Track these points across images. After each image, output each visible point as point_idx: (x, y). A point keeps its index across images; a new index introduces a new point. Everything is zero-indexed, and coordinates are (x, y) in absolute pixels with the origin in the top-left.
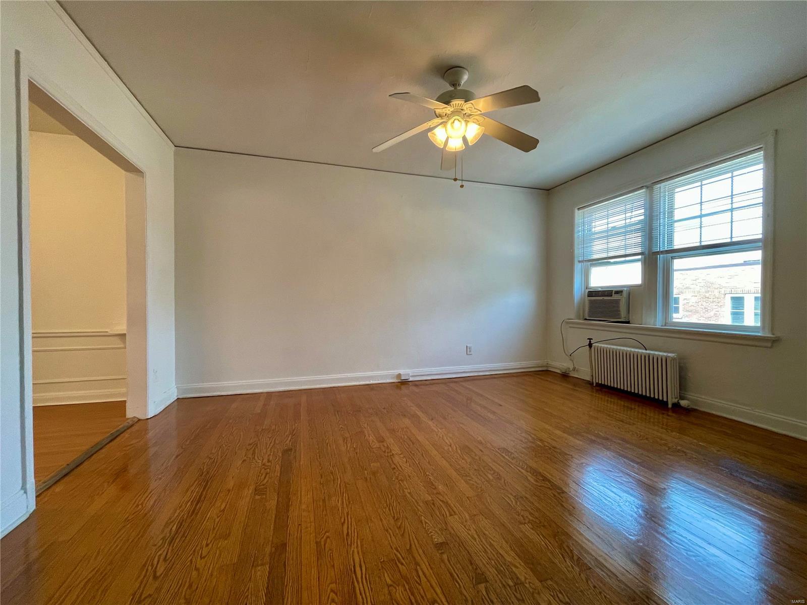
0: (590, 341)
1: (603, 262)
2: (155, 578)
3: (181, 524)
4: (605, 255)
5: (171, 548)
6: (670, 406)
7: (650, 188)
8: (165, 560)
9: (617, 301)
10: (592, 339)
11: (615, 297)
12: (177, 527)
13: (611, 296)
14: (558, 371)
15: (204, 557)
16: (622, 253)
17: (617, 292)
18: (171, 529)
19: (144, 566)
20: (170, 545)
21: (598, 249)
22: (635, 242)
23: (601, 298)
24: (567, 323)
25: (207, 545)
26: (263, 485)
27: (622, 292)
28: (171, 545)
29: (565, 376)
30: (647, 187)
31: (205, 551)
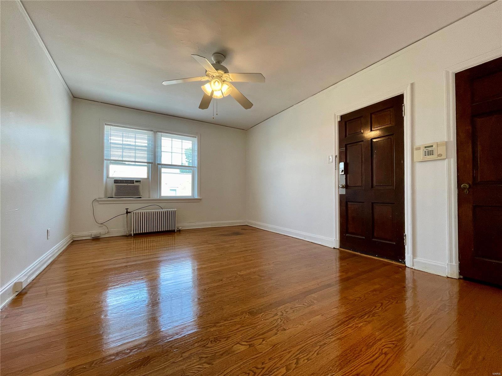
0: (127, 210)
1: (119, 163)
2: (382, 304)
3: (361, 317)
4: (120, 159)
5: (371, 310)
6: (176, 231)
7: (155, 132)
8: (376, 307)
9: (138, 187)
10: (128, 209)
11: (136, 184)
12: (364, 317)
13: (134, 183)
14: (89, 238)
15: (360, 297)
16: (133, 160)
17: (137, 181)
18: (368, 317)
19: (386, 311)
20: (372, 311)
21: (115, 154)
22: (143, 156)
23: (126, 184)
24: (98, 201)
25: (356, 300)
26: (304, 304)
27: (140, 181)
28: (370, 311)
29: (96, 239)
30: (154, 132)
31: (358, 299)
